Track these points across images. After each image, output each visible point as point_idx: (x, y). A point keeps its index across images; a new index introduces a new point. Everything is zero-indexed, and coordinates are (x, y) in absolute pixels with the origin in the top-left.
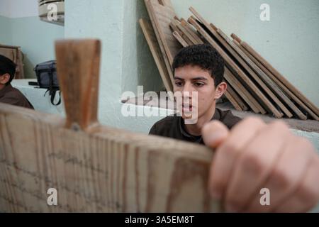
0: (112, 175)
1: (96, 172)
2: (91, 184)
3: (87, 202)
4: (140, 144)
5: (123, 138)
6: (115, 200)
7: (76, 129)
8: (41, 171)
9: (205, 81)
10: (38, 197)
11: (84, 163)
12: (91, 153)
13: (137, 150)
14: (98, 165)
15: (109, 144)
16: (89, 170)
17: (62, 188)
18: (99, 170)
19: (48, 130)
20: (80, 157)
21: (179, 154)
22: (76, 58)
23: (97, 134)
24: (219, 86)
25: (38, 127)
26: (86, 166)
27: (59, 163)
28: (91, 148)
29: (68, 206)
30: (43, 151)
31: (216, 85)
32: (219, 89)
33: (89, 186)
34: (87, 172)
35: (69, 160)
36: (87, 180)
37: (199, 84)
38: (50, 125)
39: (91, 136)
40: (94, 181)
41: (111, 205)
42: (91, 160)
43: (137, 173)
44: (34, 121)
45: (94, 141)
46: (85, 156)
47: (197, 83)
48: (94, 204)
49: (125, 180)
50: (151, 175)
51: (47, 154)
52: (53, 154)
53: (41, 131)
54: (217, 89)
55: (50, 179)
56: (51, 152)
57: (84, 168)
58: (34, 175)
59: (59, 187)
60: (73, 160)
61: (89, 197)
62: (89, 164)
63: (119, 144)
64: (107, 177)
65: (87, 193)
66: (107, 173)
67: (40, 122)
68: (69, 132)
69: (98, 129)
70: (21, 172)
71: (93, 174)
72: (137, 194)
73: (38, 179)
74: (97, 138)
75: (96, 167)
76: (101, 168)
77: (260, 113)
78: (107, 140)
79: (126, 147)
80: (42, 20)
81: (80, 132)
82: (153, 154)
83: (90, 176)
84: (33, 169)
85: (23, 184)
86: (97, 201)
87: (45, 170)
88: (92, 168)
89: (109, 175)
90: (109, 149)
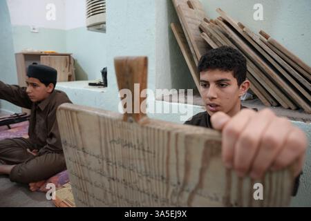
0: (158, 155)
1: (146, 153)
2: (142, 162)
3: (139, 176)
4: (179, 131)
5: (166, 127)
6: (161, 174)
7: (132, 122)
8: (104, 154)
9: (228, 82)
10: (101, 174)
11: (137, 147)
12: (143, 139)
13: (177, 135)
14: (148, 148)
15: (156, 132)
16: (141, 152)
17: (120, 166)
18: (148, 151)
19: (110, 122)
20: (134, 142)
21: (207, 138)
22: (131, 71)
23: (147, 125)
24: (243, 84)
25: (102, 121)
26: (139, 149)
27: (118, 148)
28: (143, 136)
29: (124, 180)
30: (105, 139)
31: (239, 84)
32: (243, 87)
33: (140, 163)
34: (139, 153)
35: (126, 145)
36: (140, 159)
37: (222, 85)
38: (111, 120)
39: (142, 127)
40: (145, 160)
41: (157, 178)
42: (142, 144)
43: (177, 152)
44: (98, 116)
45: (145, 130)
46: (138, 141)
47: (221, 84)
48: (144, 178)
49: (168, 158)
50: (187, 153)
51: (108, 141)
52: (114, 141)
53: (105, 124)
54: (241, 88)
55: (111, 160)
56: (111, 139)
57: (137, 151)
58: (98, 157)
59: (118, 166)
60: (129, 145)
61: (141, 173)
62: (141, 147)
63: (163, 131)
64: (154, 157)
65: (139, 169)
66: (154, 153)
67: (104, 118)
68: (126, 124)
69: (147, 122)
70: (88, 155)
71: (144, 155)
72: (177, 169)
73: (101, 160)
74: (147, 128)
75: (146, 149)
76: (150, 150)
77: (290, 108)
78: (154, 129)
79: (169, 133)
80: (88, 30)
81: (134, 124)
82: (189, 138)
83: (142, 157)
84: (97, 152)
85: (89, 164)
86: (147, 176)
87: (107, 153)
88: (143, 150)
89: (156, 155)
90: (156, 135)
